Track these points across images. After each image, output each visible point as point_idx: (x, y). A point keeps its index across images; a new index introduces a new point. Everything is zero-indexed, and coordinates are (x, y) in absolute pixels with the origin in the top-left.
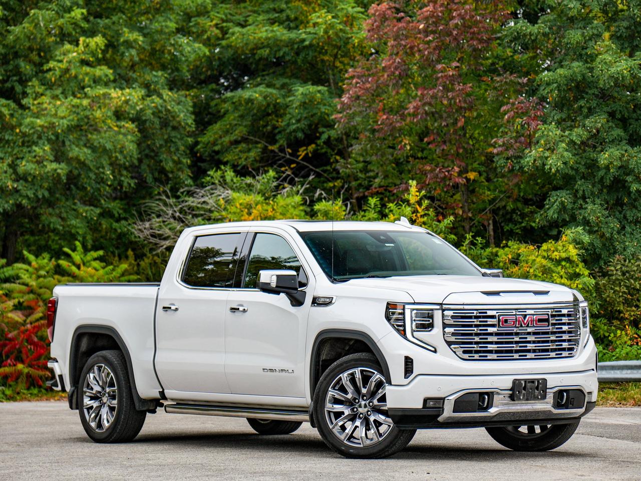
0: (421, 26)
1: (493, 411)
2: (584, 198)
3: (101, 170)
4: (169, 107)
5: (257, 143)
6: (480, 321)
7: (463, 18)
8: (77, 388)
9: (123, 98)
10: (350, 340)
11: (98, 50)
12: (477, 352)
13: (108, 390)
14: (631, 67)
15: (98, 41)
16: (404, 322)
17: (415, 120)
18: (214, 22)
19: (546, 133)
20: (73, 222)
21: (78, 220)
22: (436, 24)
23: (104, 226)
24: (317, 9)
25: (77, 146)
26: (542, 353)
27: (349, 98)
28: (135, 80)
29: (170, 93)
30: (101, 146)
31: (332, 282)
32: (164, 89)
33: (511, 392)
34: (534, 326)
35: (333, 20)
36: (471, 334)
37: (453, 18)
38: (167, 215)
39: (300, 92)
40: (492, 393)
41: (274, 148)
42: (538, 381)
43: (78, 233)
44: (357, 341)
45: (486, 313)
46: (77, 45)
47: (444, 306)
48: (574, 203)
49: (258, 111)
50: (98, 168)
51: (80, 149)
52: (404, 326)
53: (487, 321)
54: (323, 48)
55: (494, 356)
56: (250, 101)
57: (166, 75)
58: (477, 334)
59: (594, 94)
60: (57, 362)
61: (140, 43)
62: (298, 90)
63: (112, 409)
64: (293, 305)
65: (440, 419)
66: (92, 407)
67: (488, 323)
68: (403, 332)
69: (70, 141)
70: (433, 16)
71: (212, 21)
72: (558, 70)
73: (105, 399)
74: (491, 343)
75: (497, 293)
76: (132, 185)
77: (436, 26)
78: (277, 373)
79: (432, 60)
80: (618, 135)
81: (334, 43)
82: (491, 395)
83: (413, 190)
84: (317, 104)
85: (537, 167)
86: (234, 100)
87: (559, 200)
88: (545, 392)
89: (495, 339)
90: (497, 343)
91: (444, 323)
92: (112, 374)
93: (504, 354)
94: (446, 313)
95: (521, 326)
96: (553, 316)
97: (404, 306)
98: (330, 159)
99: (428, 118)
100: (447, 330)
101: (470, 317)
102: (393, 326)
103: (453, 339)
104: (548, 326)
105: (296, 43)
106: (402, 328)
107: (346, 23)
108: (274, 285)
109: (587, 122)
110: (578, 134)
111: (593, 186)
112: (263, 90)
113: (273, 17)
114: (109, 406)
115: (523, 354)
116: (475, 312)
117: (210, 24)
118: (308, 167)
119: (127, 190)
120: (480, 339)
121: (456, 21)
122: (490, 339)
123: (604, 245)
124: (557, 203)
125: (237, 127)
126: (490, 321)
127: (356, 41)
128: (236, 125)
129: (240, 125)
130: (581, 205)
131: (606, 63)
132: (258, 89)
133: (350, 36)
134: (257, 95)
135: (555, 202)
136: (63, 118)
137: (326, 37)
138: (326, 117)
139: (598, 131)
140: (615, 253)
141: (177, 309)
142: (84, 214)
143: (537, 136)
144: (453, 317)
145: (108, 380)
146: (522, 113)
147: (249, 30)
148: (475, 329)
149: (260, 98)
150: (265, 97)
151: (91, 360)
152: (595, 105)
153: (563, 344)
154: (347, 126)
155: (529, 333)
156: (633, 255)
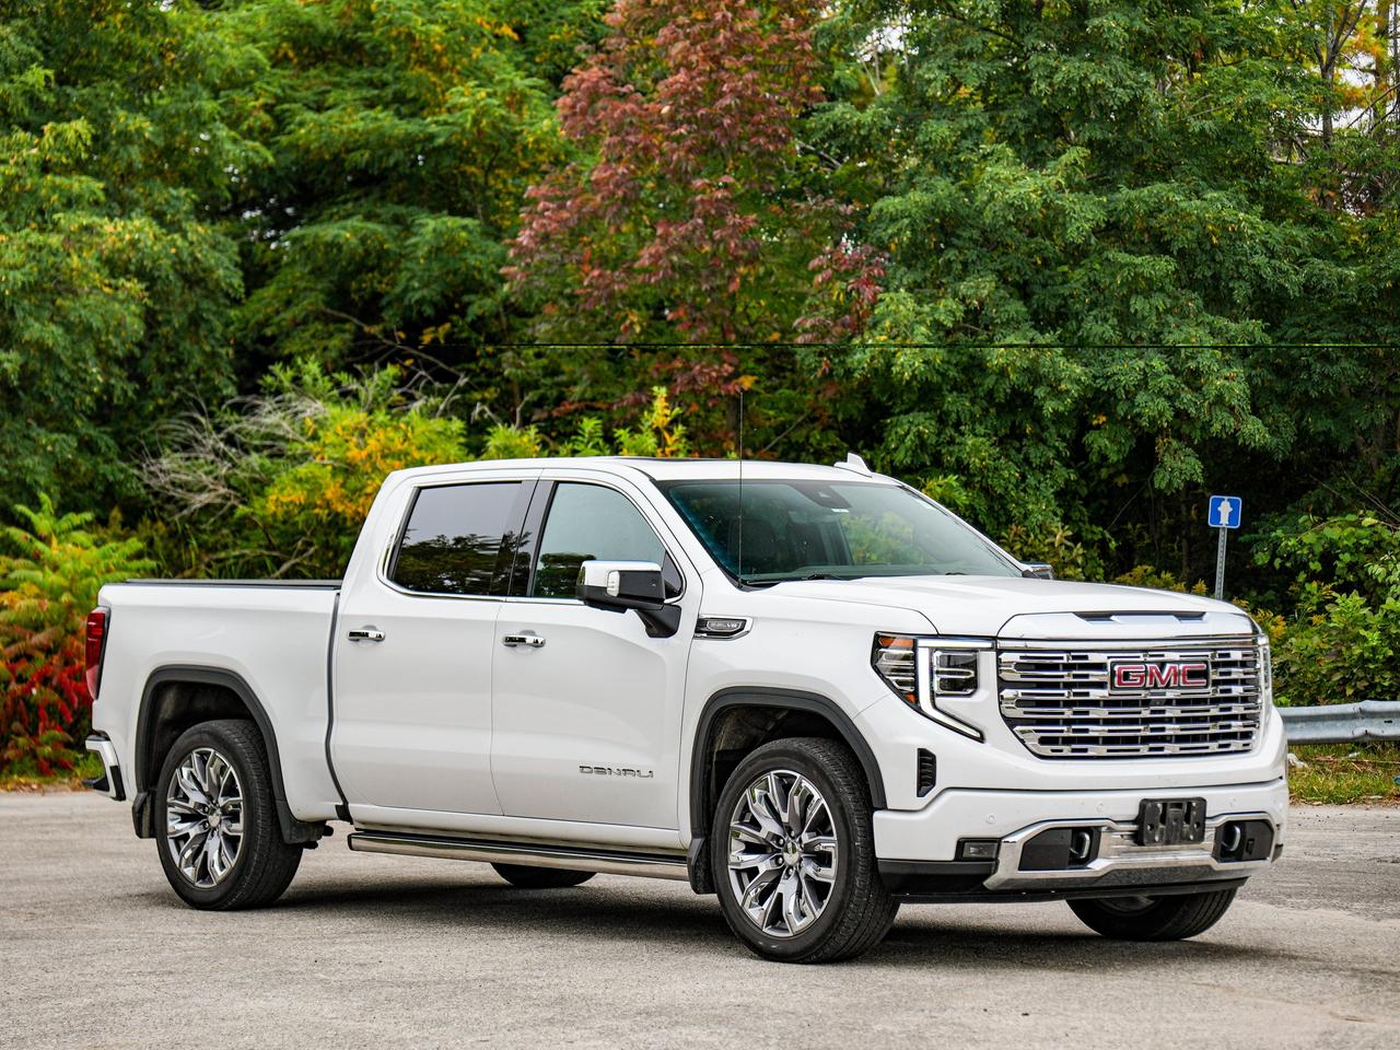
0: (665, 110)
1: (1098, 866)
2: (957, 425)
3: (81, 364)
4: (199, 256)
5: (345, 321)
6: (1075, 676)
7: (740, 97)
8: (152, 794)
9: (127, 237)
10: (779, 709)
11: (80, 145)
12: (1067, 741)
13: (222, 801)
14: (1042, 188)
15: (78, 128)
16: (916, 677)
17: (653, 280)
18: (262, 101)
19: (892, 307)
20: (29, 462)
21: (37, 459)
22: (691, 105)
23: (83, 469)
24: (456, 81)
25: (37, 319)
26: (1192, 743)
27: (531, 237)
28: (136, 203)
29: (200, 229)
30: (81, 322)
31: (739, 587)
32: (188, 220)
33: (1134, 827)
34: (1180, 687)
35: (489, 100)
36: (1055, 704)
37: (722, 95)
38: (203, 446)
39: (430, 228)
40: (1098, 828)
41: (375, 330)
42: (1189, 804)
43: (36, 482)
44: (793, 712)
45: (1086, 657)
46: (41, 134)
47: (1002, 644)
48: (939, 435)
49: (349, 264)
50: (75, 361)
51: (43, 325)
52: (915, 684)
53: (1087, 676)
54: (468, 151)
55: (1102, 750)
56: (333, 245)
57: (193, 196)
58: (1068, 704)
59: (971, 239)
60: (108, 739)
61: (147, 135)
62: (427, 224)
63: (231, 841)
64: (651, 635)
65: (989, 882)
66: (186, 837)
67: (1091, 679)
68: (912, 698)
69: (23, 309)
70: (685, 92)
71: (257, 99)
72: (911, 195)
73: (214, 820)
74: (1095, 722)
75: (1104, 616)
76: (130, 394)
77: (692, 110)
78: (614, 777)
79: (686, 172)
80: (1017, 312)
81: (488, 141)
82: (1094, 832)
83: (659, 404)
84: (459, 252)
85: (876, 370)
86: (306, 243)
87: (914, 429)
88: (1201, 826)
89: (1102, 713)
90: (1107, 722)
91: (999, 679)
92: (231, 769)
93: (1122, 746)
94: (1005, 657)
95: (1156, 687)
96: (1216, 665)
97: (915, 642)
98: (475, 351)
99: (677, 276)
100: (1007, 693)
101: (1055, 667)
102: (889, 683)
103: (1019, 713)
104: (1206, 687)
105: (420, 141)
106: (908, 689)
107: (509, 105)
108: (613, 591)
109: (963, 288)
110: (947, 309)
111: (973, 402)
112: (360, 225)
113: (368, 95)
114: (224, 834)
115: (1155, 745)
116: (1065, 655)
117: (253, 103)
118: (436, 365)
119: (121, 402)
120: (1075, 713)
121: (728, 102)
122: (1095, 713)
123: (991, 508)
124: (911, 436)
125: (308, 293)
126: (1095, 676)
127: (531, 139)
128: (305, 289)
129: (312, 290)
130: (951, 436)
131: (998, 181)
132: (349, 223)
133: (518, 129)
134: (348, 235)
135: (907, 434)
136: (14, 267)
137: (475, 130)
138: (476, 273)
139: (982, 304)
140: (1010, 520)
141: (379, 639)
142: (49, 448)
143: (876, 312)
144: (1019, 666)
145: (224, 781)
146: (846, 271)
147: (330, 118)
148: (1066, 692)
149: (354, 241)
150: (363, 241)
151: (182, 741)
152: (974, 257)
153: (1233, 723)
154: (526, 287)
155: (1169, 702)
156: (1040, 527)
